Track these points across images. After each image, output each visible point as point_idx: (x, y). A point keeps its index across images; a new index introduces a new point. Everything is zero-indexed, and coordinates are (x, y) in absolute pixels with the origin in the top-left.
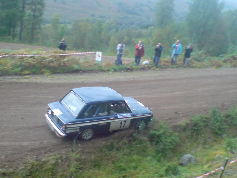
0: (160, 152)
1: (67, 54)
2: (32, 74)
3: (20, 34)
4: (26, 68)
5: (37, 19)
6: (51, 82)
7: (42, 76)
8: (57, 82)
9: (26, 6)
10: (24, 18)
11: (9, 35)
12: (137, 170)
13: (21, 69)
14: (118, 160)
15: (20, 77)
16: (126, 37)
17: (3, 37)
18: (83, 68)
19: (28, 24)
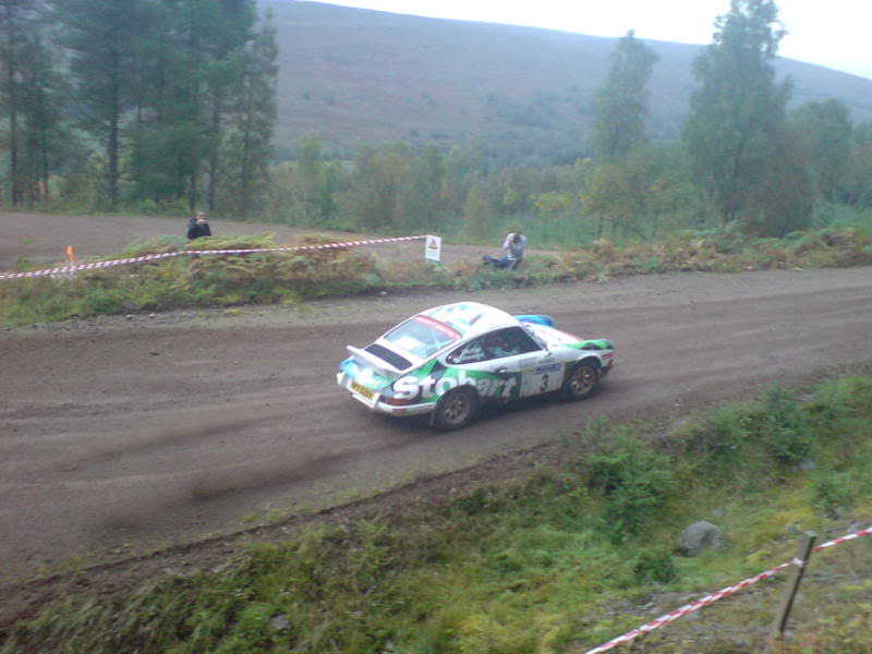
0: (618, 517)
1: (342, 245)
2: (249, 303)
3: (212, 194)
4: (231, 286)
5: (254, 151)
6: (303, 323)
7: (275, 307)
8: (319, 322)
9: (222, 115)
10: (219, 149)
11: (180, 195)
12: (554, 570)
13: (216, 289)
14: (497, 540)
15: (214, 312)
16: (509, 191)
17: (161, 201)
18: (391, 281)
19: (230, 165)
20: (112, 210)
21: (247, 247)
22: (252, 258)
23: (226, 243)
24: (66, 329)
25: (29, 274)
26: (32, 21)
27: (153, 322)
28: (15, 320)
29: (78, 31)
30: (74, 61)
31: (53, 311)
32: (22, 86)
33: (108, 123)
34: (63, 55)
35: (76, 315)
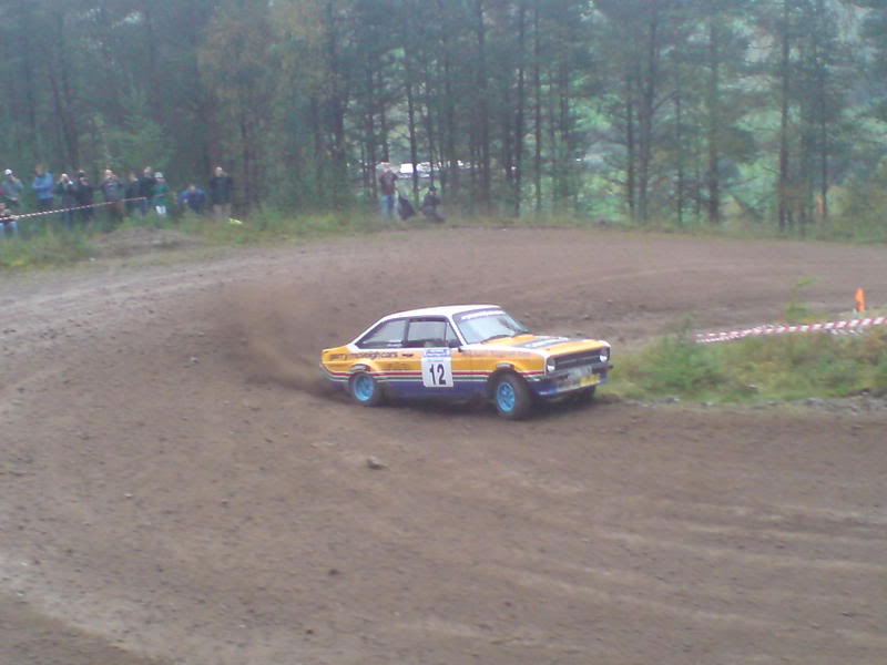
24: (852, 410)
25: (804, 328)
28: (784, 393)
30: (867, 23)
31: (835, 382)
32: (799, 65)
34: (852, 16)
35: (866, 390)
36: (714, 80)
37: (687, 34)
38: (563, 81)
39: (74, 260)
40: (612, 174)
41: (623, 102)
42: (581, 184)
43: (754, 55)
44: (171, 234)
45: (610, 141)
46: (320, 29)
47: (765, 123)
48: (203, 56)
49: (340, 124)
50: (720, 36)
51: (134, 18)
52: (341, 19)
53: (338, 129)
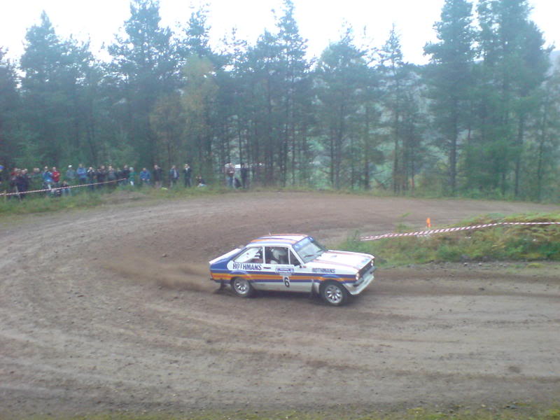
2: (546, 259)
3: (517, 185)
4: (534, 248)
5: (547, 155)
9: (525, 133)
10: (522, 155)
11: (496, 185)
13: (523, 249)
15: (522, 265)
17: (484, 190)
19: (530, 165)
20: (452, 195)
21: (545, 220)
22: (549, 229)
23: (530, 218)
24: (427, 269)
25: (406, 234)
26: (409, 86)
27: (481, 268)
28: (398, 262)
29: (434, 87)
30: (431, 105)
31: (419, 257)
32: (402, 123)
33: (450, 141)
34: (425, 103)
35: (432, 261)
36: (367, 130)
37: (356, 110)
38: (304, 129)
39: (96, 205)
40: (324, 169)
41: (329, 138)
42: (312, 173)
43: (384, 118)
44: (137, 194)
45: (324, 155)
46: (202, 106)
47: (388, 148)
48: (153, 118)
49: (210, 148)
50: (370, 110)
51: (123, 101)
52: (211, 102)
53: (209, 149)
